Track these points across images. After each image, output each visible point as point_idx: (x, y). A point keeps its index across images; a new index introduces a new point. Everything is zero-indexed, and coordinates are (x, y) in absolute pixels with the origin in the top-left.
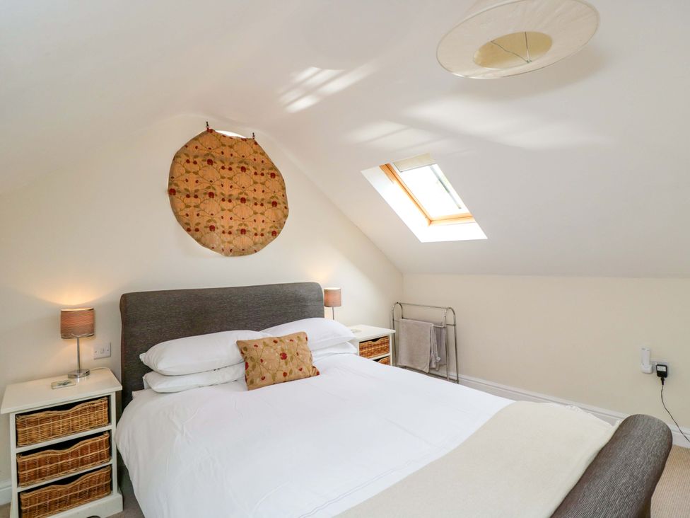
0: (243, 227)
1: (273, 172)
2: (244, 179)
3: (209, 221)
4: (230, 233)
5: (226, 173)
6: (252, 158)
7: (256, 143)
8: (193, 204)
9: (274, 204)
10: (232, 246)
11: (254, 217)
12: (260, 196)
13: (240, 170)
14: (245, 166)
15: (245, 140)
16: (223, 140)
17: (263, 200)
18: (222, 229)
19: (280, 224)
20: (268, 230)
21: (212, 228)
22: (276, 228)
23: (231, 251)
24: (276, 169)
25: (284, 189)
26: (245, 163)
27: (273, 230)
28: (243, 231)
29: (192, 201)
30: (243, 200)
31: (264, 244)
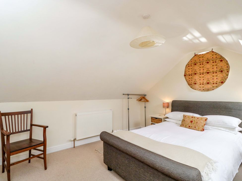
0: (208, 82)
1: (221, 59)
2: (208, 66)
3: (194, 81)
4: (203, 84)
5: (202, 66)
6: (211, 57)
7: (213, 52)
8: (191, 78)
9: (222, 71)
10: (204, 88)
11: (213, 78)
12: (215, 69)
13: (206, 63)
14: (209, 61)
15: (208, 53)
16: (200, 56)
17: (216, 71)
18: (200, 83)
19: (225, 78)
20: (219, 81)
21: (195, 84)
22: (223, 80)
23: (203, 90)
24: (223, 58)
25: (228, 64)
26: (209, 60)
27: (221, 81)
28: (208, 83)
29: (191, 77)
30: (208, 73)
31: (217, 87)
